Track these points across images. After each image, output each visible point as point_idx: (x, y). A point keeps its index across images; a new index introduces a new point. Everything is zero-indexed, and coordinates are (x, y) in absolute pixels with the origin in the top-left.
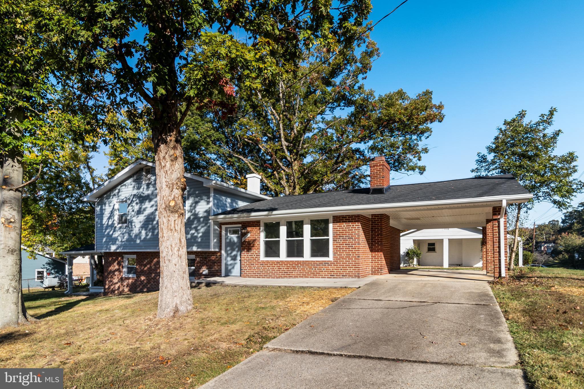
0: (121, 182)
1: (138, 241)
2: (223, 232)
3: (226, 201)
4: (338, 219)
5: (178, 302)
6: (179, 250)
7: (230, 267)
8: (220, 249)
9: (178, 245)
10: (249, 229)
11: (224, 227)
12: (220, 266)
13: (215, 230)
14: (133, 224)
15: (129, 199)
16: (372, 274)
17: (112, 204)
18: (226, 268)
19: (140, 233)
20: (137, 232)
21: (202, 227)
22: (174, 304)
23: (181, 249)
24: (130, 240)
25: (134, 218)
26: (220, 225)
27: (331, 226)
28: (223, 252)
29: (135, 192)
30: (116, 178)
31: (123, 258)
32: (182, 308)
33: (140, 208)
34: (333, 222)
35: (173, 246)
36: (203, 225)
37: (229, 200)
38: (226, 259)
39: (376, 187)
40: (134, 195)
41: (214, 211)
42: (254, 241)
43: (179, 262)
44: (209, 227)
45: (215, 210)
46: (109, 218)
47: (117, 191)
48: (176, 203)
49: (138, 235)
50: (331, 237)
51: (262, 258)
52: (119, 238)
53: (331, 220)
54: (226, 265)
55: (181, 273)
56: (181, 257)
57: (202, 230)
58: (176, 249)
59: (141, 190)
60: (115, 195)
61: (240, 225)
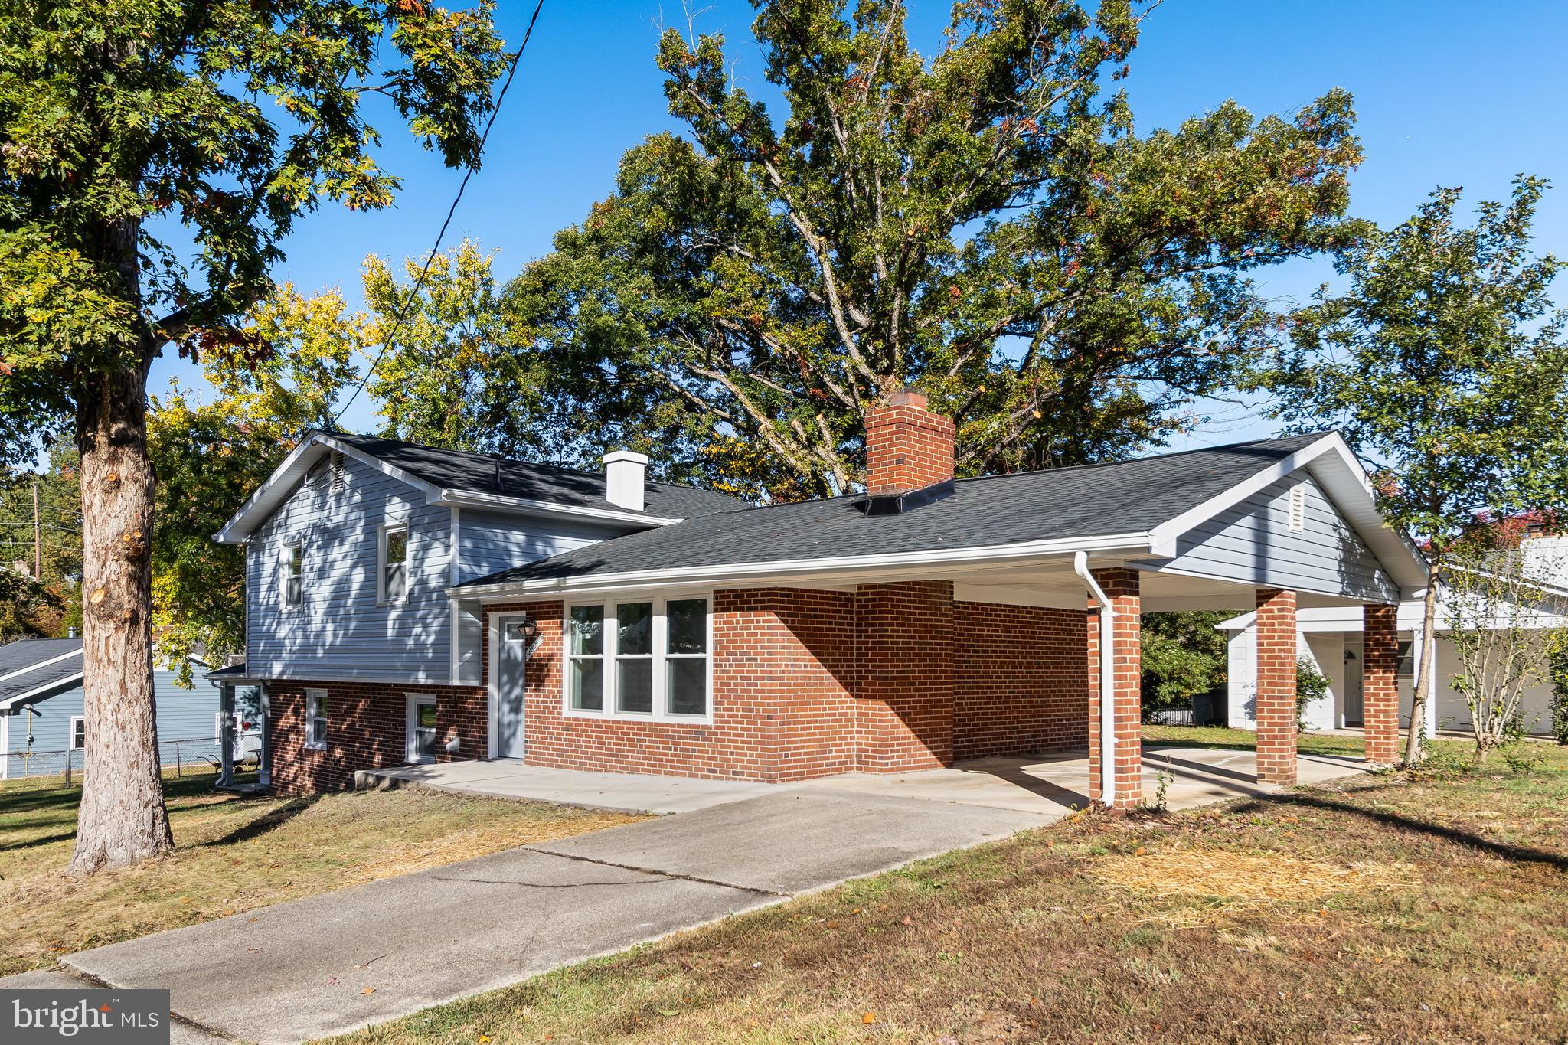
0: (291, 494)
1: (320, 653)
2: (493, 632)
3: (507, 539)
4: (731, 600)
5: (108, 838)
6: (117, 710)
7: (507, 733)
8: (485, 679)
9: (116, 698)
10: (540, 624)
11: (494, 617)
12: (484, 728)
13: (463, 625)
14: (312, 605)
15: (305, 537)
16: (859, 769)
17: (275, 551)
18: (500, 735)
19: (324, 629)
20: (319, 626)
21: (436, 617)
22: (99, 842)
23: (123, 707)
24: (306, 649)
25: (313, 590)
26: (484, 611)
27: (710, 618)
28: (492, 688)
29: (315, 517)
30: (273, 479)
31: (304, 696)
32: (118, 854)
33: (325, 562)
34: (715, 611)
35: (104, 699)
36: (437, 611)
37: (519, 537)
38: (497, 710)
39: (881, 493)
40: (314, 526)
41: (461, 571)
42: (550, 658)
43: (119, 738)
44: (448, 617)
45: (466, 568)
46: (270, 589)
47: (284, 515)
48: (108, 596)
49: (320, 635)
50: (709, 656)
51: (568, 710)
52: (287, 642)
53: (710, 605)
54: (500, 724)
55: (123, 766)
56: (123, 727)
57: (435, 626)
58: (110, 707)
59: (326, 512)
60: (279, 526)
61: (523, 613)
